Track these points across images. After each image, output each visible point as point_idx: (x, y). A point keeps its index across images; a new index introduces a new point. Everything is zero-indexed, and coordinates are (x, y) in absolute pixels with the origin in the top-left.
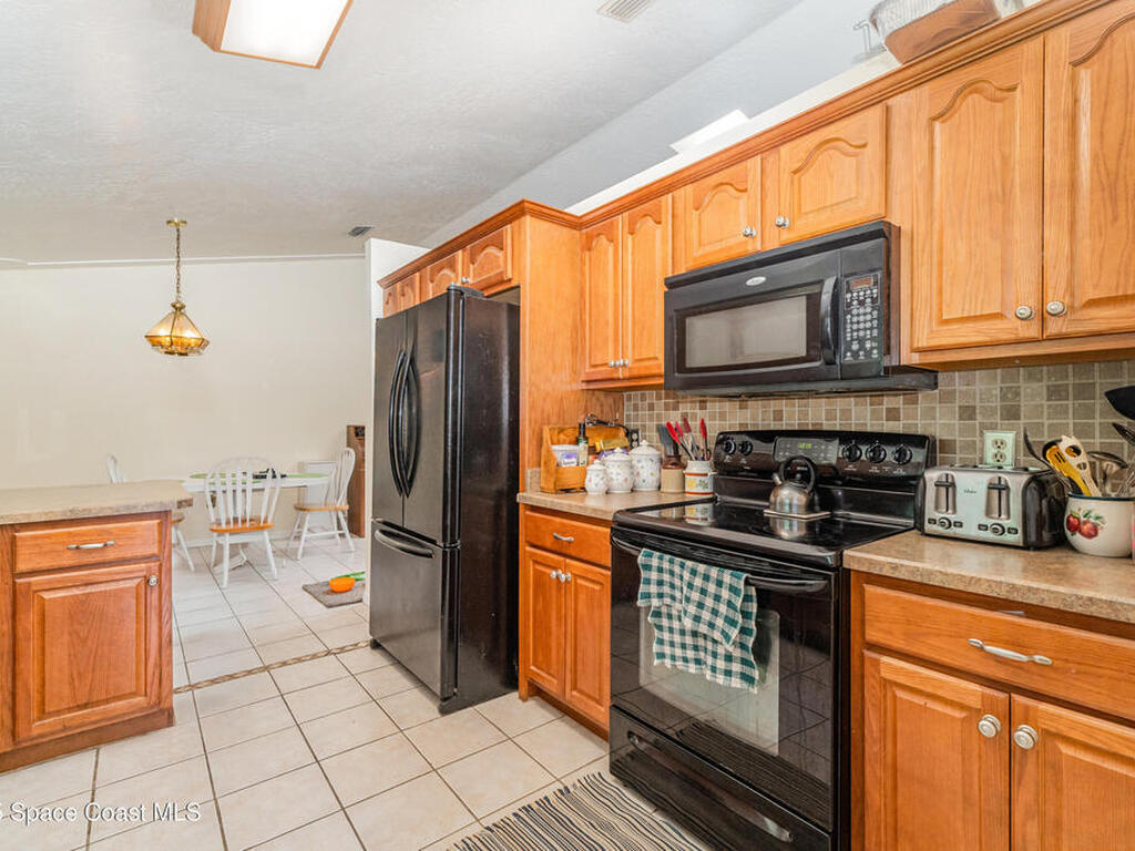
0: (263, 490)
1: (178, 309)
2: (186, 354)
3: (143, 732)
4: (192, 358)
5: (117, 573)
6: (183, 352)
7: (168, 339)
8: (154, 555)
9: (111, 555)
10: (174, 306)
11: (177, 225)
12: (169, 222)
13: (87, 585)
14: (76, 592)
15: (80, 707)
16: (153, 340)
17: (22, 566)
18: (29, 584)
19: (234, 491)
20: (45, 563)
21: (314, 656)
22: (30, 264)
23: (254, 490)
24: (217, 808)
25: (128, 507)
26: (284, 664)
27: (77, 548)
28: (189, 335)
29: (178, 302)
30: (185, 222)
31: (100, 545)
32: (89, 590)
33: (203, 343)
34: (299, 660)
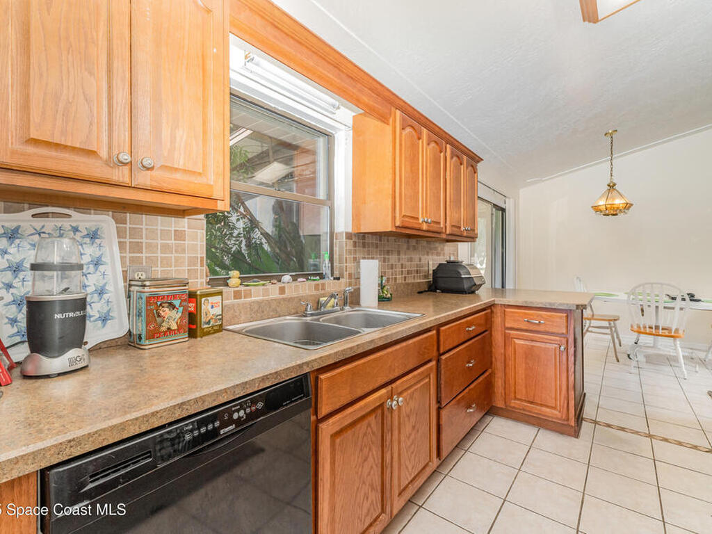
0: (673, 308)
1: (612, 186)
2: (616, 215)
3: (562, 433)
4: (621, 216)
5: (546, 339)
6: (615, 213)
7: (604, 207)
8: (563, 334)
9: (542, 328)
10: (609, 185)
11: (611, 134)
12: (606, 134)
13: (532, 341)
14: (527, 343)
15: (529, 402)
16: (596, 209)
17: (508, 325)
18: (510, 333)
19: (657, 307)
20: (515, 326)
21: (695, 447)
22: (544, 179)
23: (665, 308)
24: (583, 498)
25: (550, 304)
26: (666, 440)
27: (528, 321)
28: (618, 202)
29: (611, 182)
30: (616, 131)
31: (537, 322)
32: (533, 344)
33: (628, 206)
34: (680, 444)
